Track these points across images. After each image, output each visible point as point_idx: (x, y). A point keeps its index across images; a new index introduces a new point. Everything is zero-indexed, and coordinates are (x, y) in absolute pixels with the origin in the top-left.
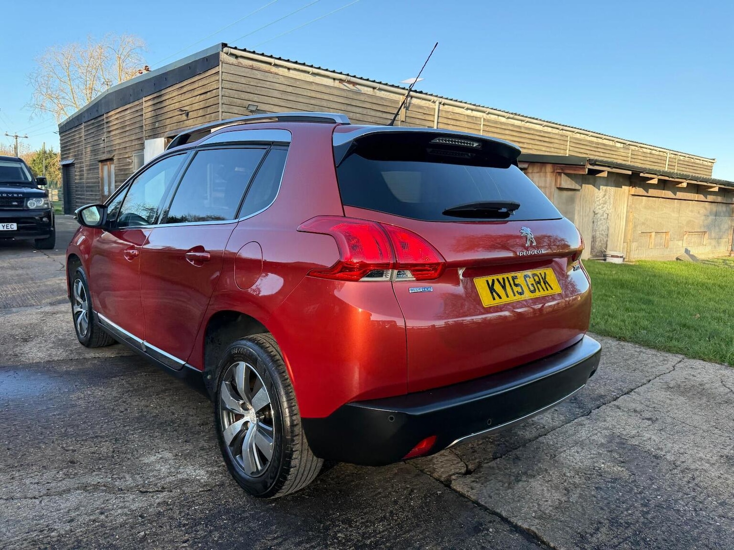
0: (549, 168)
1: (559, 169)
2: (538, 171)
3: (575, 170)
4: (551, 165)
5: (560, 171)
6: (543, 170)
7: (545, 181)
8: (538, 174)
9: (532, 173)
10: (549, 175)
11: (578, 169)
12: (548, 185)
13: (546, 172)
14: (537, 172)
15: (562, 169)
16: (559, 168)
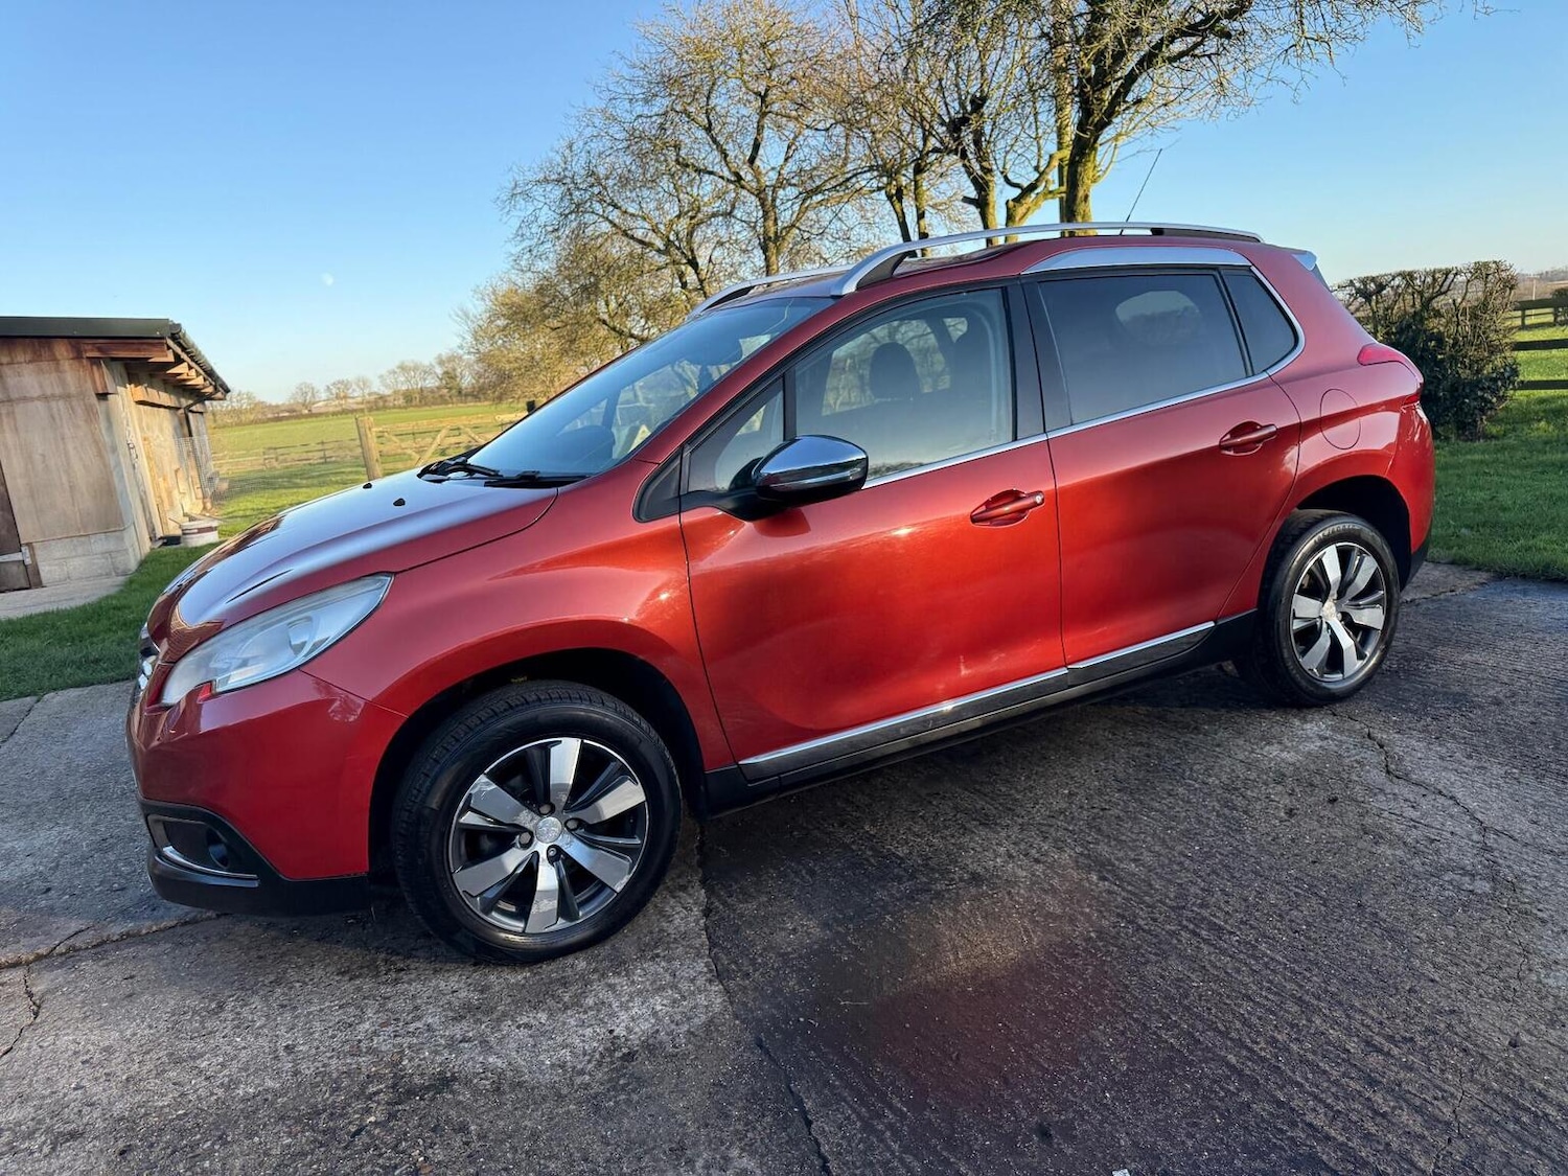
0: (62, 350)
1: (92, 350)
2: (28, 357)
3: (139, 350)
4: (66, 340)
5: (97, 354)
6: (45, 354)
7: (63, 383)
8: (31, 366)
9: (11, 363)
10: (66, 365)
11: (145, 346)
12: (73, 389)
13: (55, 360)
14: (30, 362)
15: (100, 350)
16: (90, 347)
